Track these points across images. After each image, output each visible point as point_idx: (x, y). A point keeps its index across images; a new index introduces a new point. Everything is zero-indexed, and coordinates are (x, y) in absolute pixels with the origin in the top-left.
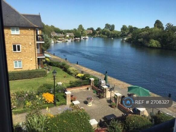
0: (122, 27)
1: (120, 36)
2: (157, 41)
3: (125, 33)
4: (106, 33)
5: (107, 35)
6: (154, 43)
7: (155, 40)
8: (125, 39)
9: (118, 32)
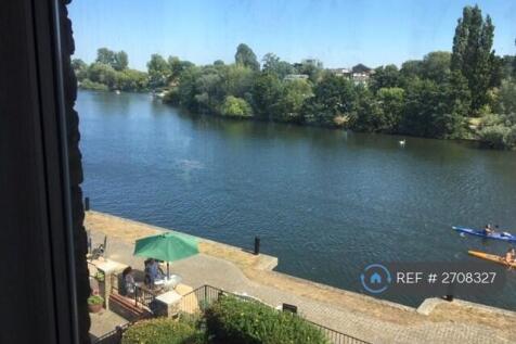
0: (150, 59)
1: (148, 85)
2: (242, 101)
3: (161, 76)
4: (102, 77)
5: (105, 83)
6: (236, 105)
7: (237, 97)
8: (162, 95)
9: (140, 73)
